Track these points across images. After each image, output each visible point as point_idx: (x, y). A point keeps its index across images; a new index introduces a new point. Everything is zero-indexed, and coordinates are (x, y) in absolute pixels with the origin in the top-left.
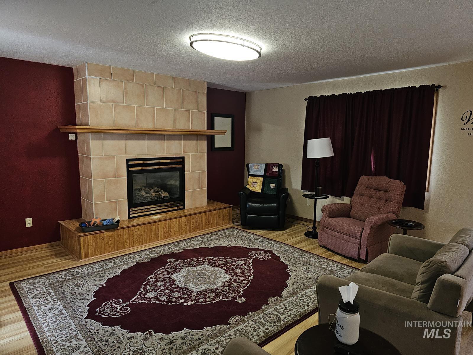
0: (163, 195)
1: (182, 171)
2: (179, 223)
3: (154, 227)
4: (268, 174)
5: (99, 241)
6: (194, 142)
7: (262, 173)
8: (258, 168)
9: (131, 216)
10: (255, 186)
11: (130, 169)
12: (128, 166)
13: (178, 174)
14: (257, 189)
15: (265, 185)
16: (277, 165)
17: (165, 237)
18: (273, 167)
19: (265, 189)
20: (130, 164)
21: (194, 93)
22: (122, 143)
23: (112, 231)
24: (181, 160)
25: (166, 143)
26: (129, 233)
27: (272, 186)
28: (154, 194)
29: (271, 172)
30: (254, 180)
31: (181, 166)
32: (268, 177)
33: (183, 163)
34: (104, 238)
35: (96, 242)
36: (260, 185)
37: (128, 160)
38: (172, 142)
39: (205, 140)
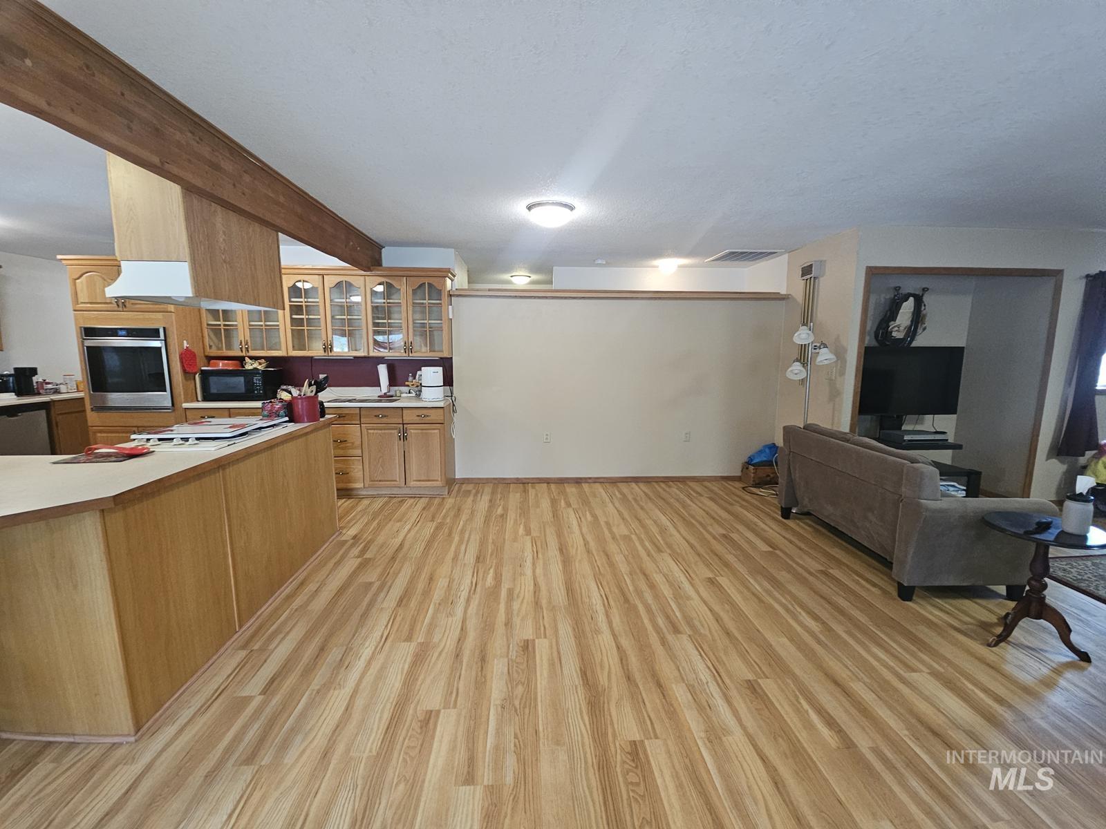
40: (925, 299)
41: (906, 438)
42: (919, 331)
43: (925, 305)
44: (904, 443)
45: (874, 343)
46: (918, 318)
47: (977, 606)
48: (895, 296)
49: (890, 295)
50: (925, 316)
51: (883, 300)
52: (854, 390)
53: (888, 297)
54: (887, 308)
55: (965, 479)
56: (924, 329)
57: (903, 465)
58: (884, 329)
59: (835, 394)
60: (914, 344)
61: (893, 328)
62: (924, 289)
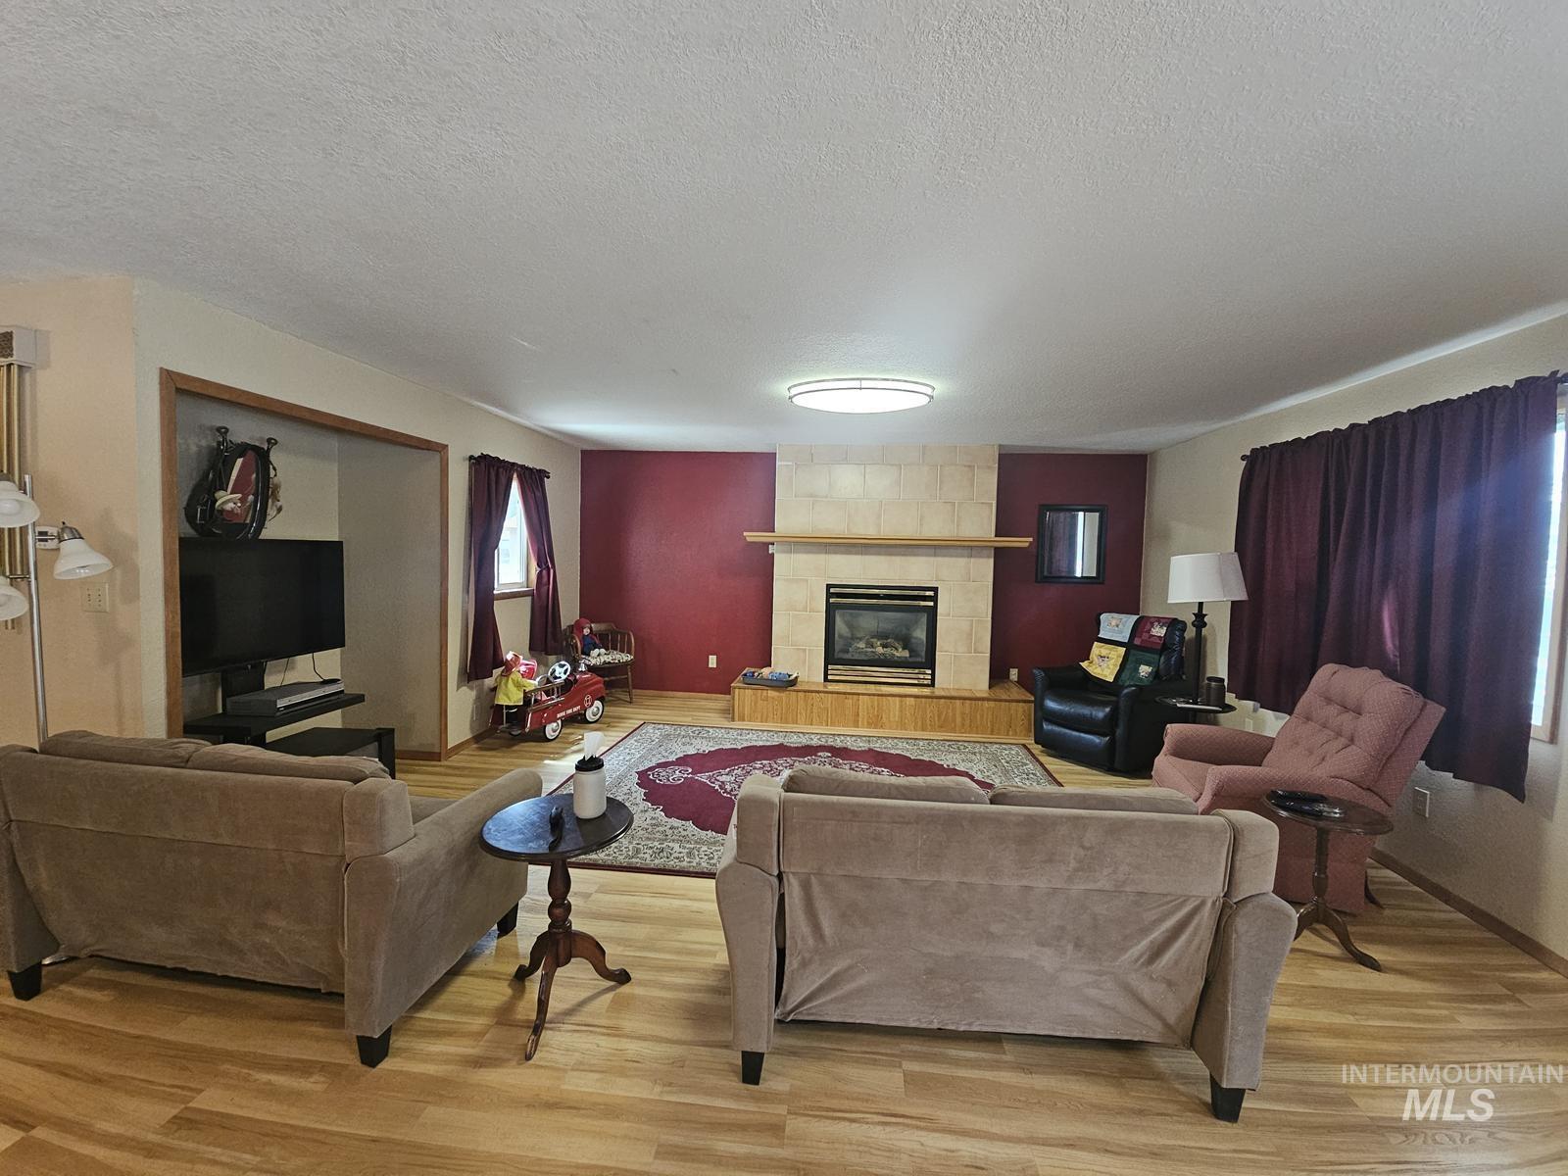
0: (898, 655)
1: (933, 613)
2: (901, 706)
3: (850, 701)
4: (1137, 641)
5: (760, 702)
6: (962, 562)
7: (1125, 637)
8: (1117, 626)
9: (830, 677)
10: (1104, 665)
11: (832, 600)
12: (829, 595)
13: (924, 618)
14: (1105, 673)
15: (1128, 666)
16: (1164, 621)
17: (869, 725)
18: (1152, 627)
19: (1125, 675)
20: (833, 593)
21: (966, 469)
22: (821, 559)
23: (778, 691)
24: (931, 593)
25: (897, 560)
26: (806, 701)
27: (1145, 670)
28: (880, 650)
29: (1145, 636)
30: (1104, 652)
31: (932, 604)
32: (1139, 648)
33: (934, 599)
34: (766, 699)
35: (756, 703)
36: (1115, 665)
37: (829, 586)
38: (912, 559)
39: (989, 557)
40: (273, 457)
41: (281, 703)
42: (271, 512)
43: (274, 469)
44: (279, 714)
45: (190, 532)
46: (264, 491)
47: (477, 980)
48: (219, 443)
49: (208, 441)
50: (277, 487)
51: (194, 449)
52: (167, 632)
53: (204, 443)
54: (205, 465)
55: (373, 747)
56: (280, 510)
57: (340, 792)
58: (205, 504)
59: (115, 646)
60: (266, 534)
61: (223, 503)
62: (269, 440)
